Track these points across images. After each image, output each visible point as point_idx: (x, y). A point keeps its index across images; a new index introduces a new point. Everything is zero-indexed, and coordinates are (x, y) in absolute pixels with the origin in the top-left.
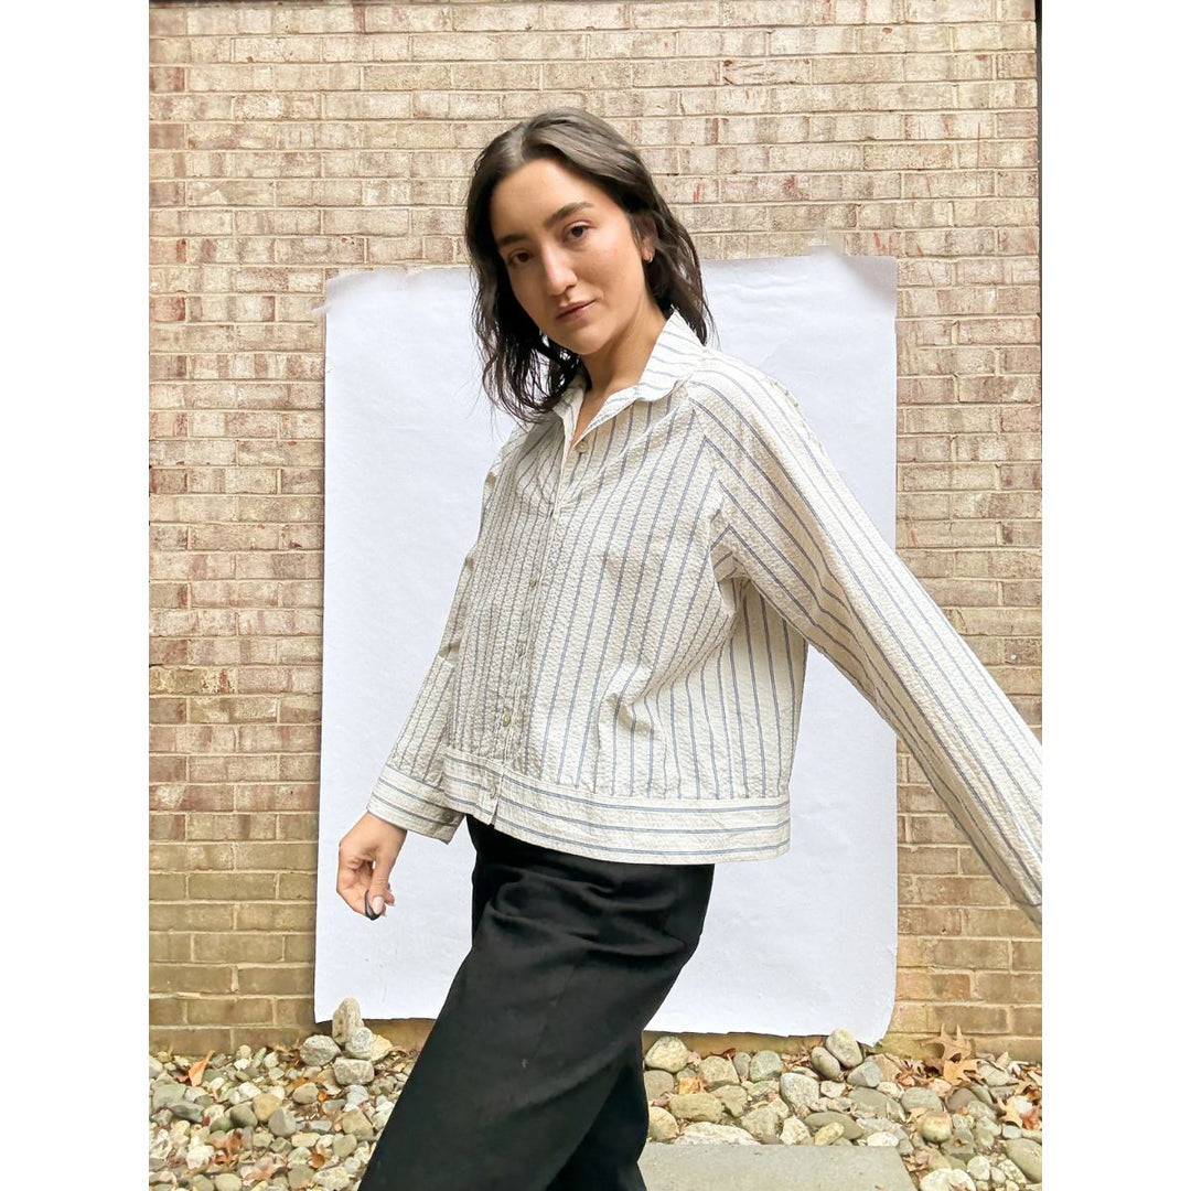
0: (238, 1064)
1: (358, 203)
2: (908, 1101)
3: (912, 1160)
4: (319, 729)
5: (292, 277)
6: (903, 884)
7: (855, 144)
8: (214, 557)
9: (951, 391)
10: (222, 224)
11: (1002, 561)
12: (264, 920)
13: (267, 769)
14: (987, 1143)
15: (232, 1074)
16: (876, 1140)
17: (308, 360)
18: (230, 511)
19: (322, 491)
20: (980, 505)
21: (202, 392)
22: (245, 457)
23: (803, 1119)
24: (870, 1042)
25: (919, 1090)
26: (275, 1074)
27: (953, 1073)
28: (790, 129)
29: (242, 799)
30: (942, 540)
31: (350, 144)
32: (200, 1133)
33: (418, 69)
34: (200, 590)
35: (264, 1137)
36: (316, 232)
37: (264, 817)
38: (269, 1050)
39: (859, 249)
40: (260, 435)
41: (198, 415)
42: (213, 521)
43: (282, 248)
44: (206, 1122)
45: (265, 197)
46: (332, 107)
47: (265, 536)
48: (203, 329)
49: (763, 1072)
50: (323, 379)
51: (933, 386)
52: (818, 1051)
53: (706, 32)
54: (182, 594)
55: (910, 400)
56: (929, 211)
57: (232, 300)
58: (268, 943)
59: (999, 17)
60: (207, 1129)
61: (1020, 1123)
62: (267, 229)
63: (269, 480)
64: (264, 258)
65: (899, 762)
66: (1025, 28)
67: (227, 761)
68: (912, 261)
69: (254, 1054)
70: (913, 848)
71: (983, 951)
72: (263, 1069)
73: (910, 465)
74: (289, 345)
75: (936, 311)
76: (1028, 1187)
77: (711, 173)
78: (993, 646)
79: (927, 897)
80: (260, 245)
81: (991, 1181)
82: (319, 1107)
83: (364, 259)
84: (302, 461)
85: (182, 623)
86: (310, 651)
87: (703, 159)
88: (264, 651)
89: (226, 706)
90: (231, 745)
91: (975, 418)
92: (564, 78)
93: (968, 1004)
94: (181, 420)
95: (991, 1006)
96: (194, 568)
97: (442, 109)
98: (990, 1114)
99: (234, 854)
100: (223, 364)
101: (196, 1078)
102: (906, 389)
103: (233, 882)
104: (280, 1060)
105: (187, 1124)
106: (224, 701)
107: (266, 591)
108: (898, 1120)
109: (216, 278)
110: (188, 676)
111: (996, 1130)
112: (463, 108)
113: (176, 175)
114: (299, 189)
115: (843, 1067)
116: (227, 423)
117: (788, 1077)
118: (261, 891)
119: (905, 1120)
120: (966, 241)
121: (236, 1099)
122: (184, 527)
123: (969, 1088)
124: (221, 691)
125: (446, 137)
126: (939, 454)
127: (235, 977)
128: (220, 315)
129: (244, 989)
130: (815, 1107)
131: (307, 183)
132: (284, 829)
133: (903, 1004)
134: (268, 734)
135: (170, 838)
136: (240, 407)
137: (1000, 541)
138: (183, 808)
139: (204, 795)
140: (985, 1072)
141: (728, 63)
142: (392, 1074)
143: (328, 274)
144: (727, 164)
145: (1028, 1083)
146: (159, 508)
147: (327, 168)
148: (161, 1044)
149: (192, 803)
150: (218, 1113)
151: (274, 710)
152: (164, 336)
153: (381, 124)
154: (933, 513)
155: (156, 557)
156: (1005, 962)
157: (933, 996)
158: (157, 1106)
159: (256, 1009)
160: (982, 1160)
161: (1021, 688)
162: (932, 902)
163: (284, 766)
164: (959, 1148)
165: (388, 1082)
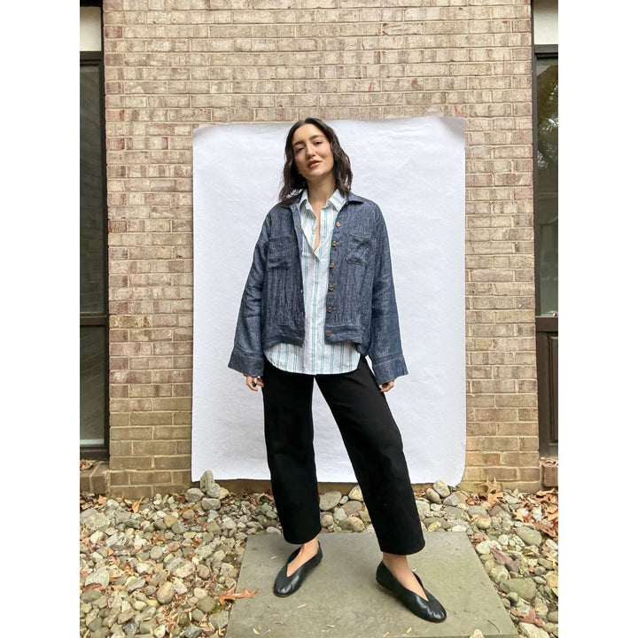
0: (155, 503)
1: (208, 92)
2: (471, 512)
3: (472, 537)
4: (192, 343)
5: (176, 128)
6: (468, 412)
7: (445, 63)
8: (141, 263)
9: (491, 180)
10: (142, 103)
11: (515, 261)
12: (167, 435)
13: (168, 363)
14: (507, 529)
15: (153, 507)
16: (456, 529)
17: (184, 168)
18: (148, 241)
19: (192, 230)
20: (504, 234)
21: (134, 184)
22: (155, 215)
24: (453, 485)
25: (476, 507)
26: (173, 507)
27: (492, 498)
28: (414, 56)
29: (155, 377)
30: (487, 251)
31: (204, 63)
32: (139, 534)
33: (236, 27)
34: (134, 278)
35: (170, 535)
36: (188, 106)
37: (165, 386)
38: (170, 496)
39: (447, 112)
40: (162, 203)
41: (132, 195)
42: (139, 246)
43: (172, 114)
45: (163, 89)
46: (195, 46)
47: (165, 252)
48: (133, 153)
50: (192, 177)
51: (482, 178)
52: (430, 490)
53: (374, 9)
54: (125, 280)
55: (472, 185)
56: (480, 95)
57: (147, 139)
58: (168, 446)
59: (513, 3)
60: (142, 531)
61: (522, 520)
62: (164, 105)
63: (166, 226)
64: (163, 118)
65: (467, 355)
66: (525, 8)
67: (148, 360)
68: (472, 119)
69: (162, 498)
70: (474, 395)
71: (506, 442)
72: (167, 504)
73: (472, 215)
74: (175, 161)
75: (484, 142)
76: (526, 548)
77: (377, 78)
78: (511, 300)
79: (480, 418)
80: (161, 113)
81: (509, 545)
82: (195, 521)
83: (210, 119)
84: (182, 216)
85: (125, 294)
86: (187, 307)
87: (373, 70)
88: (166, 307)
89: (147, 333)
90: (149, 352)
91: (502, 193)
92: (306, 32)
93: (499, 467)
94: (123, 197)
95: (510, 468)
96: (131, 268)
97: (248, 47)
98: (508, 516)
99: (152, 404)
100: (143, 170)
101: (135, 509)
102: (471, 180)
103: (152, 417)
104: (176, 500)
105: (132, 530)
106: (146, 331)
107: (165, 279)
108: (467, 520)
109: (140, 129)
110: (129, 319)
111: (512, 524)
112: (258, 46)
113: (119, 79)
114: (180, 86)
115: (441, 497)
116: (146, 198)
118: (164, 421)
119: (469, 519)
120: (498, 109)
121: (156, 518)
122: (126, 248)
123: (499, 505)
124: (145, 326)
125: (250, 60)
126: (485, 210)
127: (153, 462)
128: (142, 146)
129: (157, 468)
130: (428, 515)
131: (183, 82)
132: (176, 392)
133: (468, 468)
134: (168, 346)
135: (121, 396)
136: (152, 190)
137: (514, 251)
138: (127, 382)
139: (137, 376)
140: (507, 498)
141: (385, 25)
142: (229, 505)
143: (194, 126)
144: (385, 73)
145: (527, 502)
146: (113, 240)
147: (193, 76)
148: (118, 494)
149: (131, 380)
150: (147, 524)
151: (170, 335)
152: (114, 157)
153: (219, 54)
154: (483, 238)
155: (112, 263)
156: (516, 447)
157: (482, 464)
158: (118, 522)
159: (163, 477)
160: (505, 536)
161: (524, 320)
162: (482, 420)
163: (175, 361)
164: (494, 532)
165: (228, 509)
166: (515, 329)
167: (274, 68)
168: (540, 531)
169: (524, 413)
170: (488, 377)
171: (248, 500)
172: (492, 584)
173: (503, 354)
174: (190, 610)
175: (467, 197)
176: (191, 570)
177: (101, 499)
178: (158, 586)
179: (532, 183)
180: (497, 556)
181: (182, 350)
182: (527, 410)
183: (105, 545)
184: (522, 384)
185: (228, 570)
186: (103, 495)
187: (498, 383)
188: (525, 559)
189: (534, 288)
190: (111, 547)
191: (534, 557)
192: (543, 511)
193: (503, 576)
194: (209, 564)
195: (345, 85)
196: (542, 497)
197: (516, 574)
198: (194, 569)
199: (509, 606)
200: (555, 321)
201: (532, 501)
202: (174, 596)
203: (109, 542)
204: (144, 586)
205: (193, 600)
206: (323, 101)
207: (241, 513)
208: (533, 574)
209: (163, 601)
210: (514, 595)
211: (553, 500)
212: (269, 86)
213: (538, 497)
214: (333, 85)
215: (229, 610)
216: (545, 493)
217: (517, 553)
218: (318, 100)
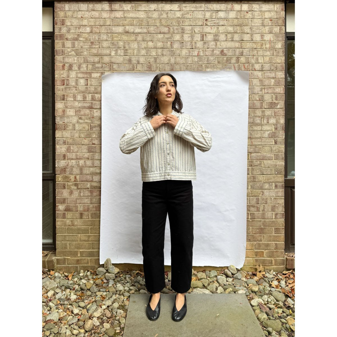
0: (80, 275)
1: (110, 55)
2: (248, 282)
3: (249, 296)
4: (100, 191)
5: (92, 74)
6: (248, 229)
7: (239, 41)
8: (73, 147)
9: (262, 105)
10: (74, 60)
11: (274, 149)
12: (86, 239)
13: (87, 201)
14: (267, 292)
15: (79, 277)
16: (240, 292)
17: (97, 96)
18: (77, 135)
19: (101, 130)
20: (269, 135)
21: (69, 104)
22: (81, 121)
23: (222, 287)
24: (239, 268)
25: (251, 280)
26: (90, 277)
27: (259, 275)
28: (222, 37)
29: (80, 208)
30: (260, 143)
31: (108, 40)
33: (126, 20)
34: (69, 155)
35: (89, 293)
36: (99, 62)
37: (86, 213)
38: (88, 271)
39: (240, 69)
40: (85, 115)
41: (68, 110)
42: (72, 137)
43: (90, 67)
44: (74, 289)
45: (86, 53)
46: (103, 30)
47: (86, 141)
48: (69, 88)
49: (212, 276)
50: (101, 101)
51: (258, 104)
52: (226, 270)
53: (201, 12)
54: (64, 156)
55: (252, 107)
56: (257, 59)
57: (77, 80)
58: (87, 245)
59: (276, 10)
60: (74, 291)
61: (275, 287)
62: (86, 61)
63: (87, 127)
64: (85, 69)
65: (247, 199)
66: (282, 13)
67: (77, 199)
68: (253, 72)
69: (84, 272)
70: (251, 220)
71: (267, 245)
72: (87, 276)
73: (252, 124)
74: (92, 92)
75: (259, 85)
76: (277, 302)
77: (202, 48)
78: (271, 170)
79: (254, 232)
80: (84, 66)
81: (268, 301)
82: (102, 285)
83: (112, 70)
84: (96, 122)
85: (64, 164)
86: (98, 171)
87: (200, 44)
88: (86, 171)
89: (76, 185)
90: (77, 195)
91: (268, 112)
92: (164, 23)
93: (263, 258)
94: (64, 111)
95: (269, 259)
96: (68, 150)
97: (132, 31)
98: (268, 285)
99: (78, 223)
100: (75, 97)
101: (70, 278)
102: (251, 105)
103: (79, 229)
104: (91, 274)
105: (69, 290)
106: (75, 184)
107: (86, 155)
108: (246, 287)
109: (73, 74)
110: (66, 177)
111: (269, 289)
112: (137, 30)
113: (62, 47)
114: (94, 51)
115: (232, 274)
116: (76, 112)
117: (219, 277)
118: (85, 231)
119: (247, 287)
120: (267, 67)
121: (81, 283)
122: (65, 139)
123: (263, 279)
124: (75, 181)
125: (133, 38)
126: (259, 121)
127: (79, 253)
128: (74, 84)
129: (81, 256)
130: (225, 284)
131: (97, 49)
132: (91, 216)
133: (248, 259)
134: (87, 192)
135: (62, 218)
136: (79, 108)
137: (274, 144)
138: (65, 211)
139: (71, 208)
140: (267, 275)
141: (206, 20)
142: (120, 277)
143: (102, 73)
144: (206, 46)
145: (277, 277)
146: (58, 134)
147: (102, 46)
148: (60, 270)
149: (68, 209)
150: (77, 287)
151: (89, 186)
152: (59, 89)
153: (116, 34)
154: (257, 136)
155: (57, 147)
156: (273, 248)
157: (255, 257)
158: (61, 285)
159: (84, 261)
160: (266, 296)
161: (278, 180)
162: (255, 234)
163: (91, 200)
164: (260, 294)
165: (119, 279)
166: (274, 185)
167: (146, 42)
168: (284, 293)
169: (277, 230)
170: (258, 210)
171: (130, 274)
172: (258, 322)
173: (267, 199)
174: (102, 335)
175: (249, 114)
176: (101, 312)
177: (52, 272)
178: (84, 322)
179: (284, 108)
180: (261, 307)
181: (95, 194)
182: (279, 229)
183: (55, 298)
184: (276, 214)
185: (120, 313)
186: (53, 270)
187: (263, 214)
188: (276, 310)
189: (284, 164)
190: (59, 299)
191: (281, 307)
192: (286, 282)
193: (264, 319)
194: (110, 310)
195: (184, 52)
196: (286, 274)
197: (271, 318)
198: (103, 312)
199: (267, 335)
200: (293, 181)
201: (280, 277)
202: (93, 327)
203: (57, 296)
204: (77, 322)
205: (104, 330)
206: (173, 60)
207: (126, 282)
208: (280, 317)
209: (87, 330)
210: (270, 329)
211: (292, 276)
212: (143, 52)
213: (284, 274)
214: (178, 52)
215: (122, 335)
216: (287, 272)
217: (272, 306)
218: (169, 60)
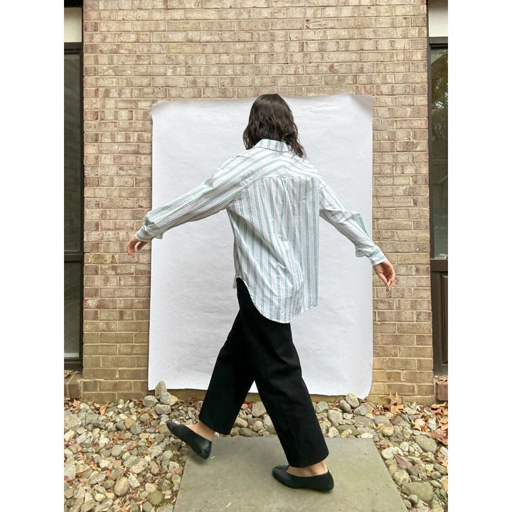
0: (118, 406)
1: (165, 74)
2: (377, 421)
3: (378, 443)
4: (150, 278)
5: (139, 103)
6: (375, 337)
7: (356, 52)
8: (110, 211)
9: (394, 147)
10: (113, 83)
11: (413, 213)
12: (129, 351)
13: (130, 293)
14: (408, 437)
15: (116, 410)
16: (365, 436)
17: (146, 135)
18: (116, 194)
19: (151, 186)
20: (404, 191)
21: (105, 147)
22: (122, 173)
23: (336, 428)
24: (362, 398)
25: (381, 417)
26: (133, 410)
27: (394, 410)
28: (331, 46)
29: (120, 304)
30: (390, 204)
31: (162, 52)
32: (104, 433)
33: (188, 23)
34: (104, 224)
35: (128, 435)
36: (149, 86)
37: (128, 311)
38: (131, 401)
39: (358, 92)
40: (127, 164)
41: (103, 156)
42: (109, 197)
43: (136, 92)
44: (106, 429)
45: (129, 72)
46: (155, 38)
47: (129, 203)
48: (105, 123)
49: (321, 409)
50: (151, 142)
51: (387, 145)
52: (342, 401)
53: (299, 9)
54: (97, 225)
55: (378, 150)
56: (385, 78)
57: (116, 112)
58: (130, 360)
59: (412, 3)
60: (106, 431)
61: (420, 429)
62: (130, 84)
63: (131, 181)
64: (129, 95)
65: (373, 290)
66: (422, 7)
67: (115, 290)
68: (378, 97)
69: (125, 403)
70: (379, 323)
71: (406, 363)
72: (128, 408)
73: (378, 175)
74: (138, 129)
75: (388, 116)
76: (424, 454)
77: (301, 63)
78: (410, 245)
79: (384, 342)
80: (127, 91)
81: (409, 451)
82: (150, 423)
83: (167, 96)
84: (144, 174)
85: (96, 236)
87: (298, 57)
89: (114, 268)
90: (116, 283)
91: (403, 158)
92: (244, 26)
93: (400, 383)
94: (97, 158)
95: (408, 384)
96: (102, 215)
97: (197, 38)
98: (408, 425)
99: (117, 326)
100: (113, 137)
101: (102, 412)
102: (377, 146)
103: (117, 336)
104: (135, 405)
105: (99, 430)
107: (129, 224)
108: (373, 428)
109: (110, 104)
110: (99, 257)
111: (411, 432)
112: (205, 38)
113: (95, 64)
114: (142, 69)
115: (352, 408)
116: (114, 159)
117: (331, 412)
118: (127, 340)
119: (376, 427)
120: (399, 89)
121: (118, 420)
122: (98, 200)
123: (401, 416)
124: (112, 262)
125: (199, 49)
126: (389, 171)
127: (117, 372)
128: (112, 118)
129: (120, 378)
130: (341, 423)
131: (145, 67)
132: (137, 316)
133: (375, 383)
134: (130, 279)
135: (93, 319)
136: (119, 153)
137: (412, 205)
138: (97, 308)
139: (106, 303)
140: (407, 409)
141: (307, 21)
142: (178, 410)
143: (153, 102)
144: (307, 59)
145: (423, 414)
146: (88, 192)
147: (153, 61)
148: (89, 399)
149: (101, 306)
150: (111, 425)
151: (132, 270)
152: (90, 127)
153: (174, 44)
154: (387, 194)
155: (87, 211)
156: (415, 368)
157: (387, 380)
158: (87, 423)
159: (126, 385)
160: (406, 444)
161: (421, 261)
162: (386, 344)
163: (136, 291)
164: (397, 439)
165: (176, 413)
166: (414, 269)
167: (218, 55)
168: (435, 439)
169: (420, 339)
170: (391, 308)
171: (194, 406)
172: (395, 486)
173: (403, 290)
174: (141, 502)
175: (374, 160)
176: (144, 466)
177: (76, 403)
178: (115, 480)
179: (427, 150)
180: (399, 461)
181: (142, 282)
182: (423, 336)
183: (76, 443)
184: (419, 314)
185: (174, 468)
186: (77, 399)
187: (399, 314)
188: (423, 465)
189: (429, 236)
190: (80, 444)
191: (431, 462)
192: (437, 422)
193: (404, 480)
194: (158, 461)
195: (275, 69)
196: (436, 409)
197: (416, 478)
198: (147, 465)
199: (410, 507)
200: (445, 263)
201: (428, 413)
202: (129, 489)
203: (79, 440)
204: (105, 481)
205: (145, 494)
206: (257, 82)
207: (187, 417)
208: (431, 478)
209: (119, 494)
210: (414, 497)
211: (445, 413)
212: (214, 70)
213: (433, 409)
214: (265, 69)
215: (174, 504)
216: (438, 406)
217: (417, 459)
218: (253, 81)
